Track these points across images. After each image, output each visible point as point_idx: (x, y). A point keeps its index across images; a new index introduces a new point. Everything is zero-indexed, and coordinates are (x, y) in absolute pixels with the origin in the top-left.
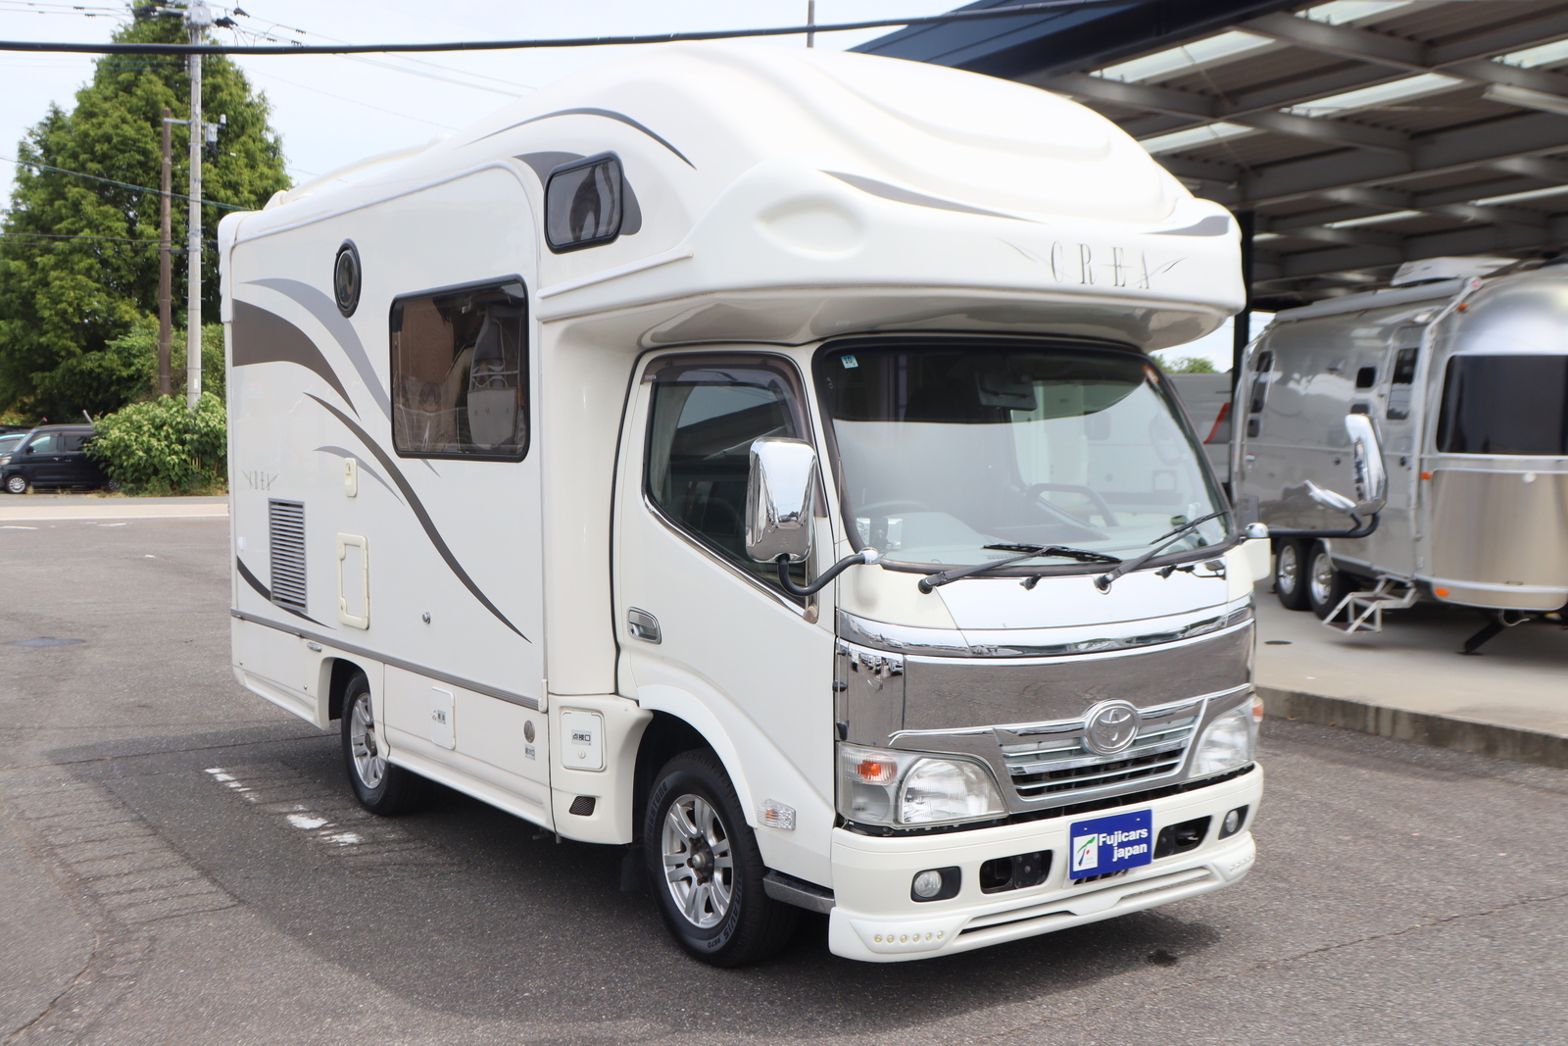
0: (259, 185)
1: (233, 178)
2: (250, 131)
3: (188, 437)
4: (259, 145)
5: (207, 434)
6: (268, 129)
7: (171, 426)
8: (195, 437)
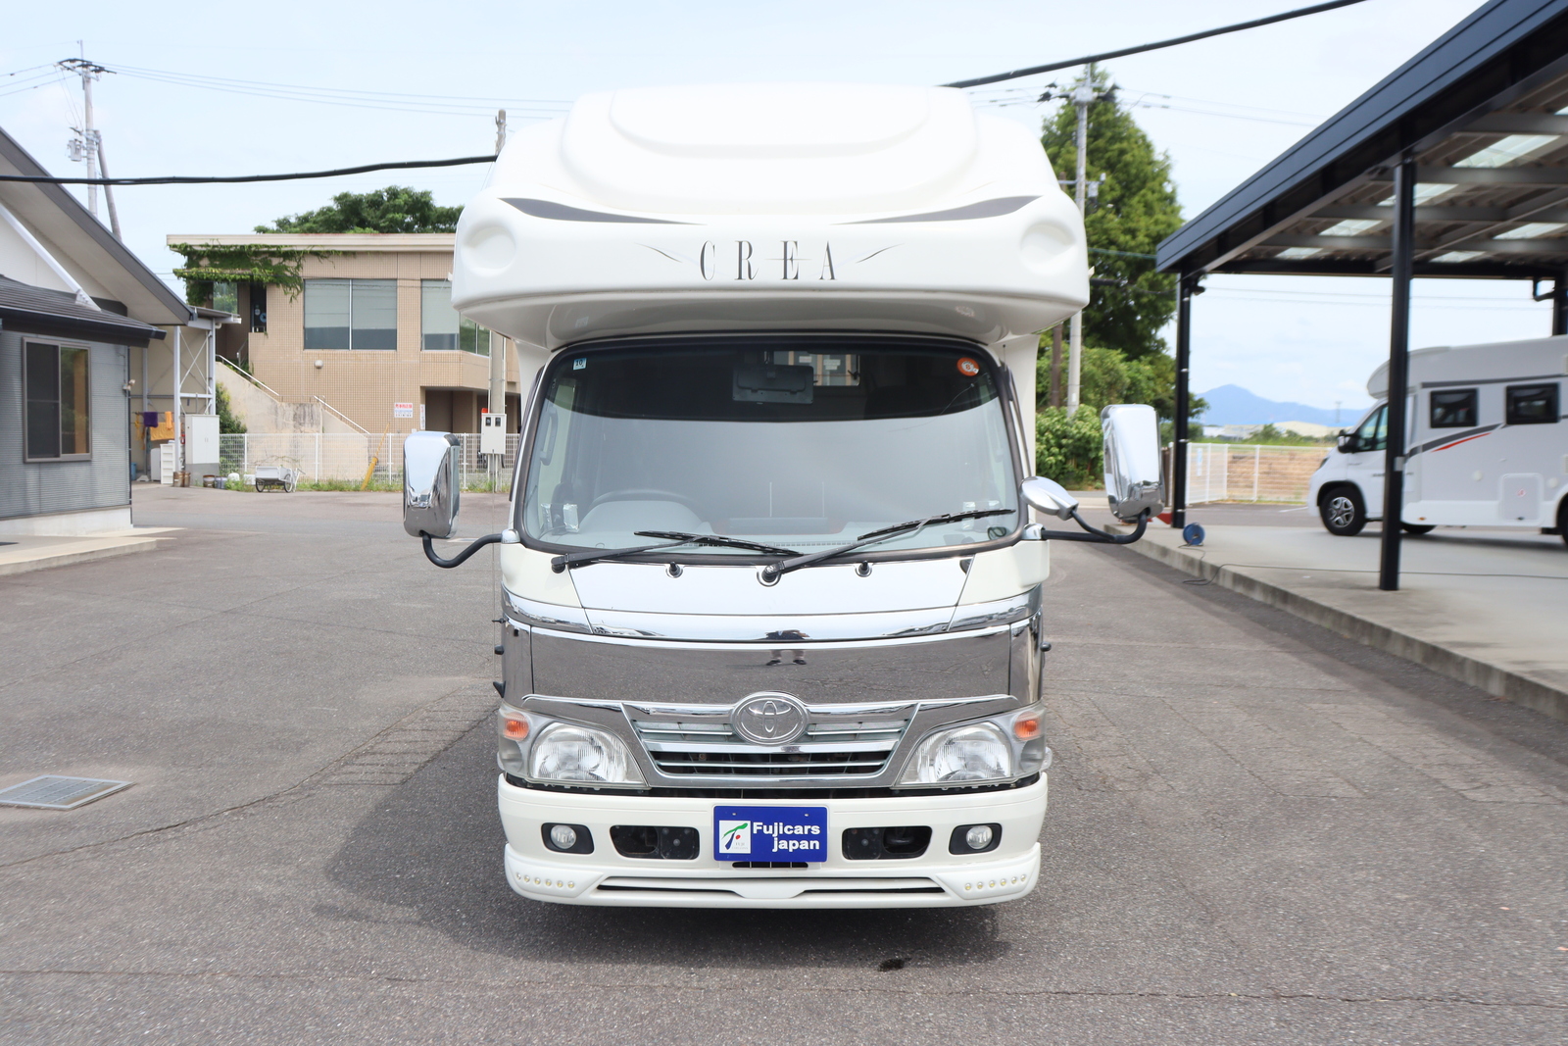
0: (1154, 229)
1: (1132, 225)
2: (1150, 184)
3: (1064, 441)
4: (1156, 195)
5: (1079, 439)
6: (1169, 182)
7: (1051, 432)
8: (1070, 441)
